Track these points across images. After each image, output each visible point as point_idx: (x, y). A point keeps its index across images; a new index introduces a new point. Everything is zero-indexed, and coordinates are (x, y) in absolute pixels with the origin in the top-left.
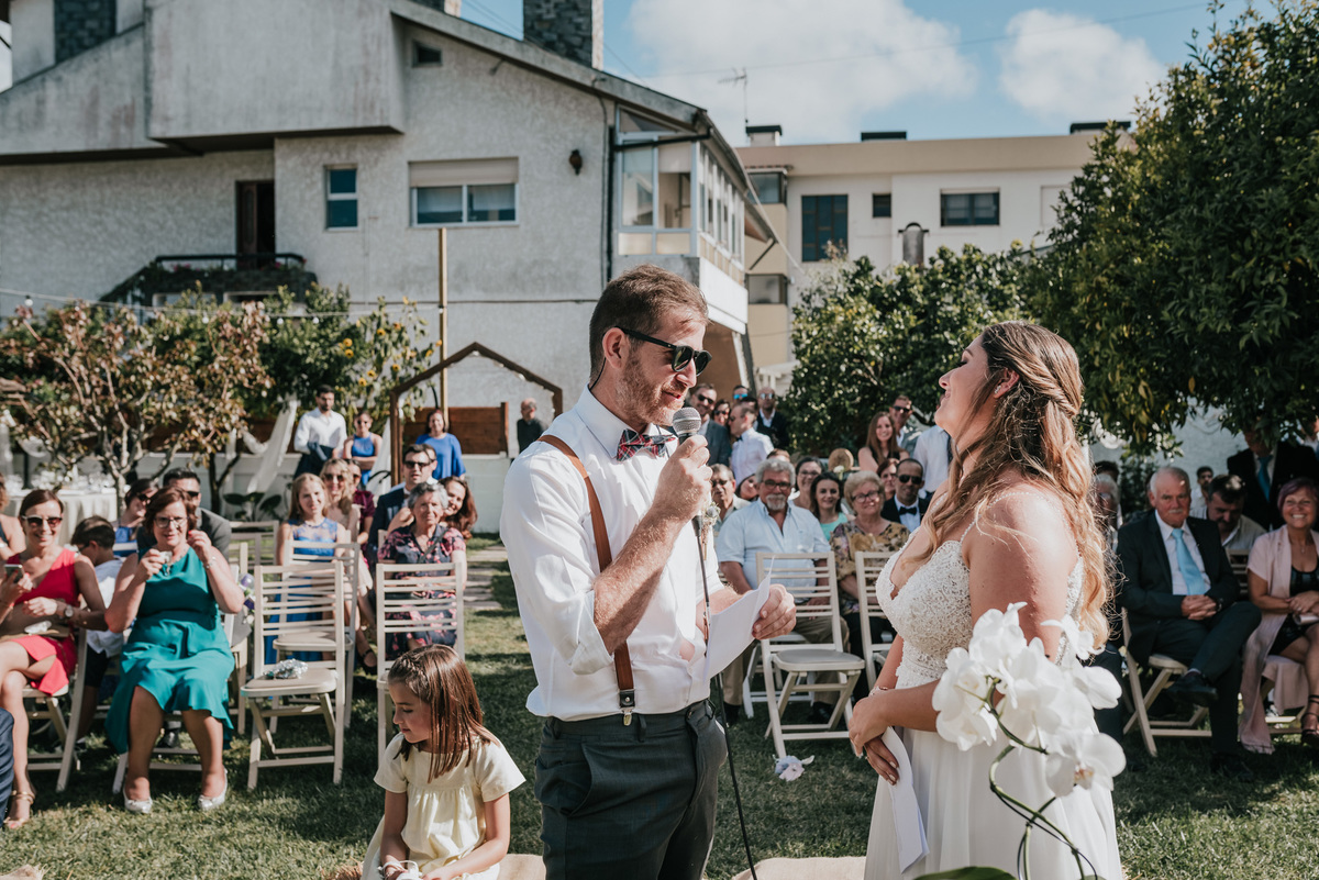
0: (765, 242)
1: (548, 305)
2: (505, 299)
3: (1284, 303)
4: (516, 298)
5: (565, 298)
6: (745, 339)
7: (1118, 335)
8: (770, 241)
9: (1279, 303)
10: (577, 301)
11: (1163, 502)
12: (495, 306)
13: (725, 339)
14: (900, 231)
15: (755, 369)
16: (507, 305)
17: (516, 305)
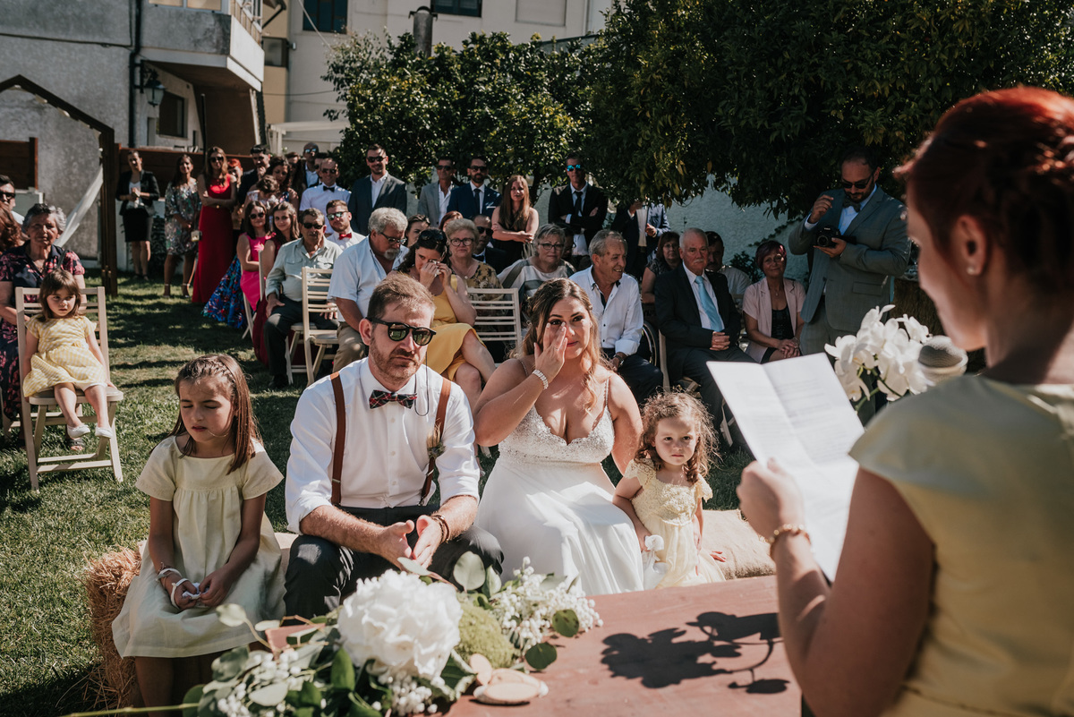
0: (274, 8)
1: (72, 45)
2: (23, 34)
3: (805, 110)
4: (37, 35)
5: (90, 40)
6: (260, 96)
7: (664, 122)
8: (278, 7)
9: (801, 109)
10: (104, 45)
11: (689, 254)
12: (13, 40)
13: (242, 95)
14: (412, 13)
15: (267, 125)
16: (26, 40)
17: (37, 42)
